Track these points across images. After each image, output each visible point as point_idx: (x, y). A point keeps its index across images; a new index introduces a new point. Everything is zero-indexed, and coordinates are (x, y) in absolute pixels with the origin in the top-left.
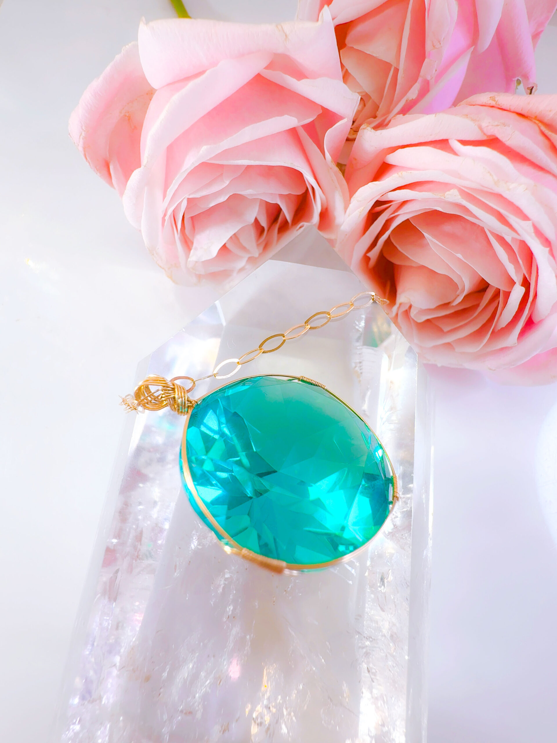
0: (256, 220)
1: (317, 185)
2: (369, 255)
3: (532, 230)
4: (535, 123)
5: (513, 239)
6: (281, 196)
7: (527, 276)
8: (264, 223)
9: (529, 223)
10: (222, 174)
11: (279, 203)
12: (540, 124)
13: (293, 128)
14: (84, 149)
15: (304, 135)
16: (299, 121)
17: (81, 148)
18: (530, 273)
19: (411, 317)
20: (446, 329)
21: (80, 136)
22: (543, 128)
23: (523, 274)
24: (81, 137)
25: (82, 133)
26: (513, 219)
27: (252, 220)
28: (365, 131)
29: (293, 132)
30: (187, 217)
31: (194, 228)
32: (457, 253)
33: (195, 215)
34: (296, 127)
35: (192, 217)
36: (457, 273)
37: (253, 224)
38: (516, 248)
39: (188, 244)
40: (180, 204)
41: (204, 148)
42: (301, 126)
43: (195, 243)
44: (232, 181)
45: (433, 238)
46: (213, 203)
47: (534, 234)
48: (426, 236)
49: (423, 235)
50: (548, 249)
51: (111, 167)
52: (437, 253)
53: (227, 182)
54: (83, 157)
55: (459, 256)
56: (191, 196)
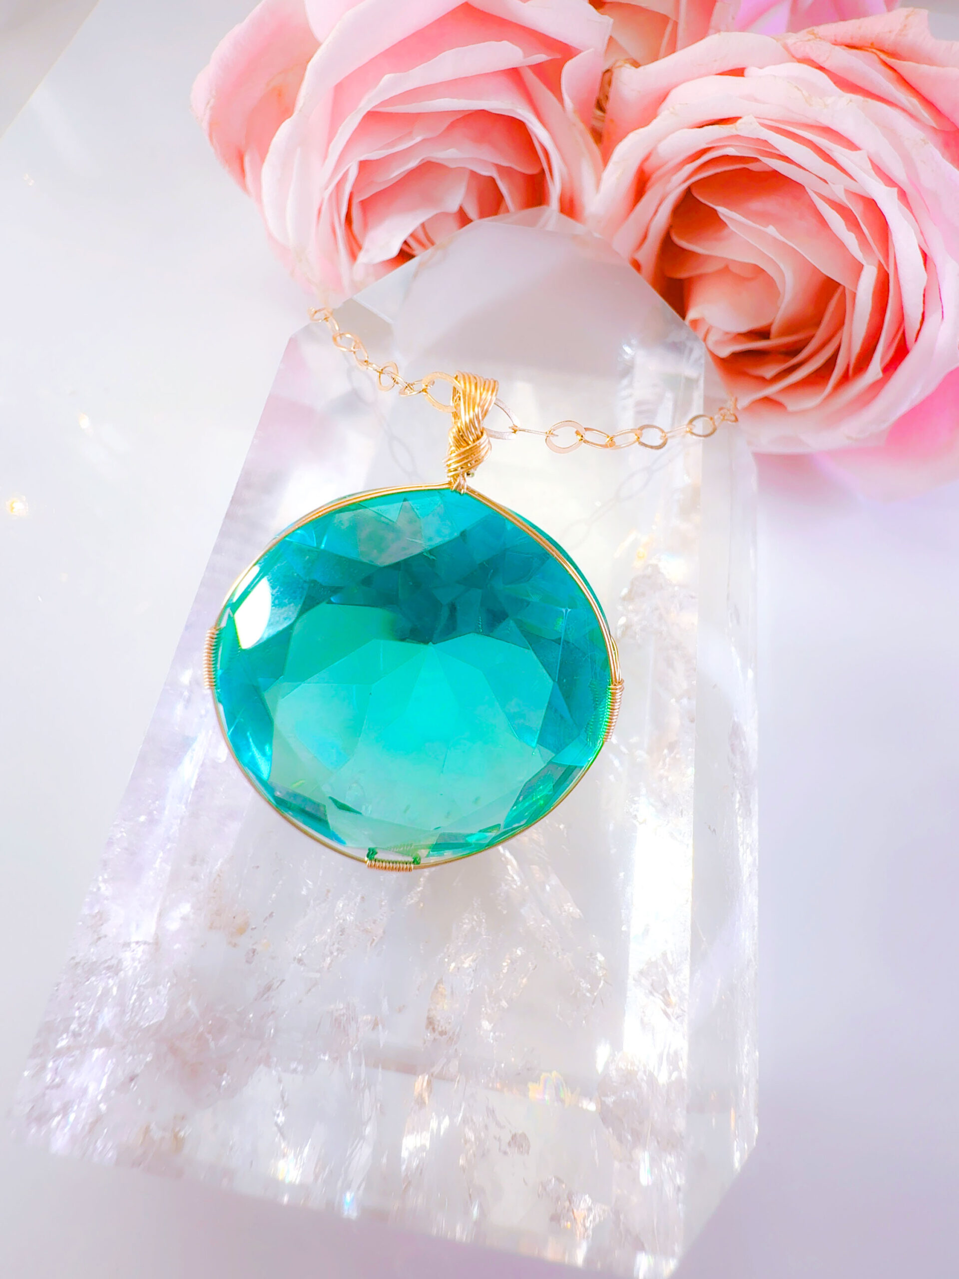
0: (460, 209)
1: (553, 145)
3: (868, 165)
4: (873, 52)
5: (848, 191)
6: (499, 168)
7: (883, 262)
8: (473, 212)
9: (862, 154)
10: (411, 133)
11: (495, 176)
12: (878, 53)
13: (513, 68)
15: (531, 79)
16: (524, 57)
17: (205, 125)
18: (886, 256)
21: (207, 106)
22: (883, 56)
23: (876, 260)
24: (209, 106)
25: (210, 100)
27: (455, 208)
28: (623, 69)
29: (514, 74)
30: (356, 201)
31: (365, 225)
32: (767, 226)
33: (369, 198)
34: (521, 67)
35: (364, 204)
36: (772, 259)
37: (455, 214)
38: (857, 210)
39: (354, 248)
40: (347, 171)
41: (387, 77)
42: (530, 67)
43: (366, 245)
44: (424, 140)
45: (731, 211)
46: (397, 172)
47: (873, 173)
48: (722, 210)
49: (715, 211)
50: (895, 190)
51: (247, 159)
52: (742, 235)
53: (418, 139)
54: (207, 138)
55: (771, 230)
56: (363, 158)
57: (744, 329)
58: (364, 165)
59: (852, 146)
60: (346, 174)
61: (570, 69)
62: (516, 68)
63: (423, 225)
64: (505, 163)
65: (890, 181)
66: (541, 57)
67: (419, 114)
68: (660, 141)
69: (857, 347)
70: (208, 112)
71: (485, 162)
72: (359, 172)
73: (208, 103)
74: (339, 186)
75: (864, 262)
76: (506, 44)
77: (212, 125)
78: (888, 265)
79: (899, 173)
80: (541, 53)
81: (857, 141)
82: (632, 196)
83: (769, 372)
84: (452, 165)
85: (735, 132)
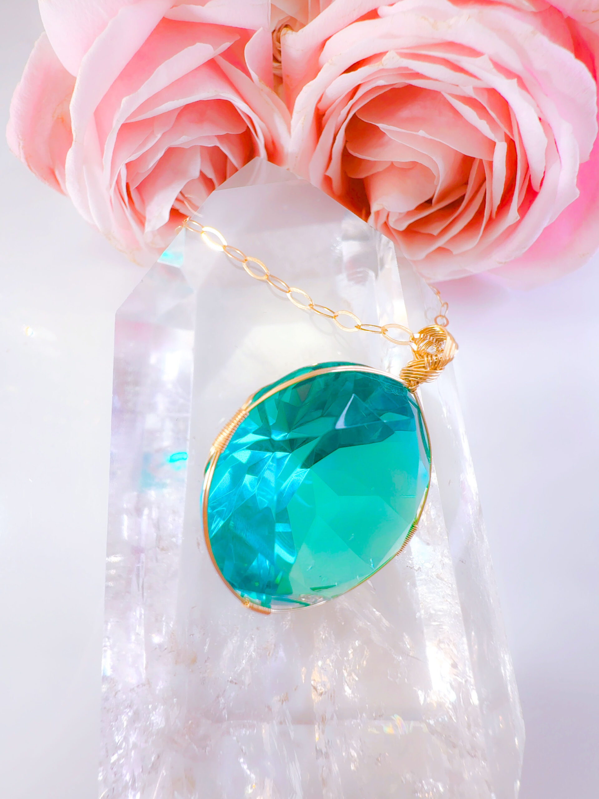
0: (202, 174)
1: (252, 112)
2: (329, 173)
3: (491, 66)
5: (475, 88)
6: (219, 137)
7: (509, 133)
8: (210, 174)
9: (485, 58)
10: (153, 131)
11: (218, 145)
13: (211, 60)
14: (26, 159)
15: (225, 64)
16: (215, 49)
17: (23, 160)
19: (391, 227)
20: (436, 232)
21: (19, 147)
23: (504, 134)
24: (21, 147)
25: (20, 143)
26: (466, 62)
27: (197, 174)
28: (287, 35)
29: (212, 64)
30: (132, 189)
31: (143, 201)
32: (418, 131)
33: (139, 185)
34: (214, 57)
35: (138, 188)
36: (425, 154)
37: (199, 178)
38: (483, 100)
39: (141, 220)
40: (119, 173)
41: (124, 100)
42: (219, 55)
43: (148, 217)
44: (164, 135)
45: (389, 125)
46: (152, 163)
47: (494, 70)
48: (381, 126)
49: (378, 127)
50: (515, 81)
51: (57, 173)
52: (398, 141)
53: (159, 136)
54: (27, 168)
55: (422, 133)
56: (127, 161)
57: (413, 207)
58: (128, 165)
59: (474, 53)
60: (119, 175)
61: (249, 49)
62: (213, 59)
63: (181, 192)
64: (223, 133)
65: (509, 73)
66: (226, 45)
67: (154, 117)
68: (326, 88)
69: (497, 201)
70: (22, 151)
71: (208, 137)
72: (128, 171)
73: (19, 145)
74: (118, 183)
75: (496, 140)
76: (199, 45)
77: (28, 158)
78: (513, 135)
79: (515, 65)
80: (226, 42)
81: (478, 47)
82: (314, 131)
83: (435, 229)
84: (186, 147)
85: (381, 67)
